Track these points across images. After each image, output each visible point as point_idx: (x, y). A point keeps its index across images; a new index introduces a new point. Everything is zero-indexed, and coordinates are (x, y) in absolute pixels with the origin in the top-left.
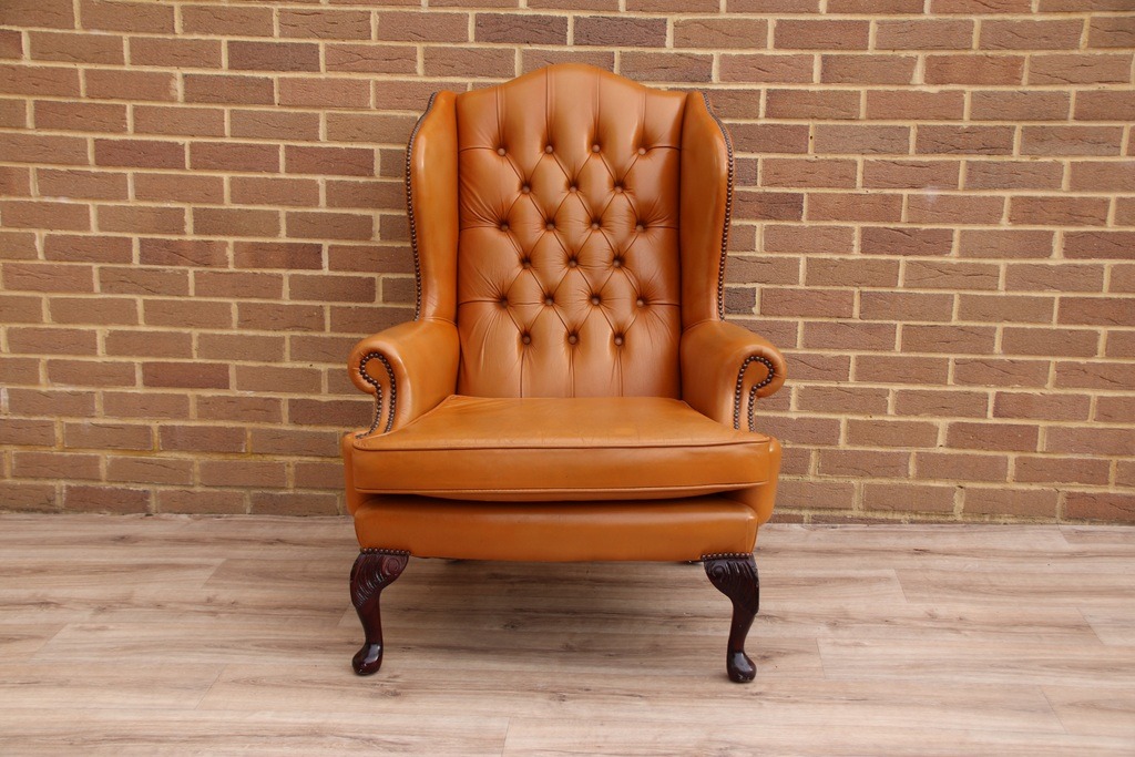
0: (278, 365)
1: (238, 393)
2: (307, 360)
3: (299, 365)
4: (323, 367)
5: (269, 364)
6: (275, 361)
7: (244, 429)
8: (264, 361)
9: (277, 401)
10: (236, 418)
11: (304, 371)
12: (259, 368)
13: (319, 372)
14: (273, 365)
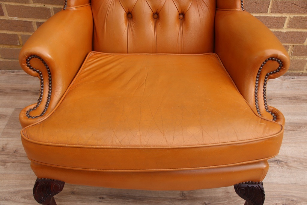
0: (27, 5)
1: (10, 18)
2: (42, 3)
3: (38, 5)
4: (50, 7)
5: (23, 4)
6: (25, 3)
7: (16, 35)
8: (19, 3)
9: (31, 22)
10: (11, 30)
11: (41, 8)
12: (17, 6)
13: (49, 9)
14: (24, 5)
